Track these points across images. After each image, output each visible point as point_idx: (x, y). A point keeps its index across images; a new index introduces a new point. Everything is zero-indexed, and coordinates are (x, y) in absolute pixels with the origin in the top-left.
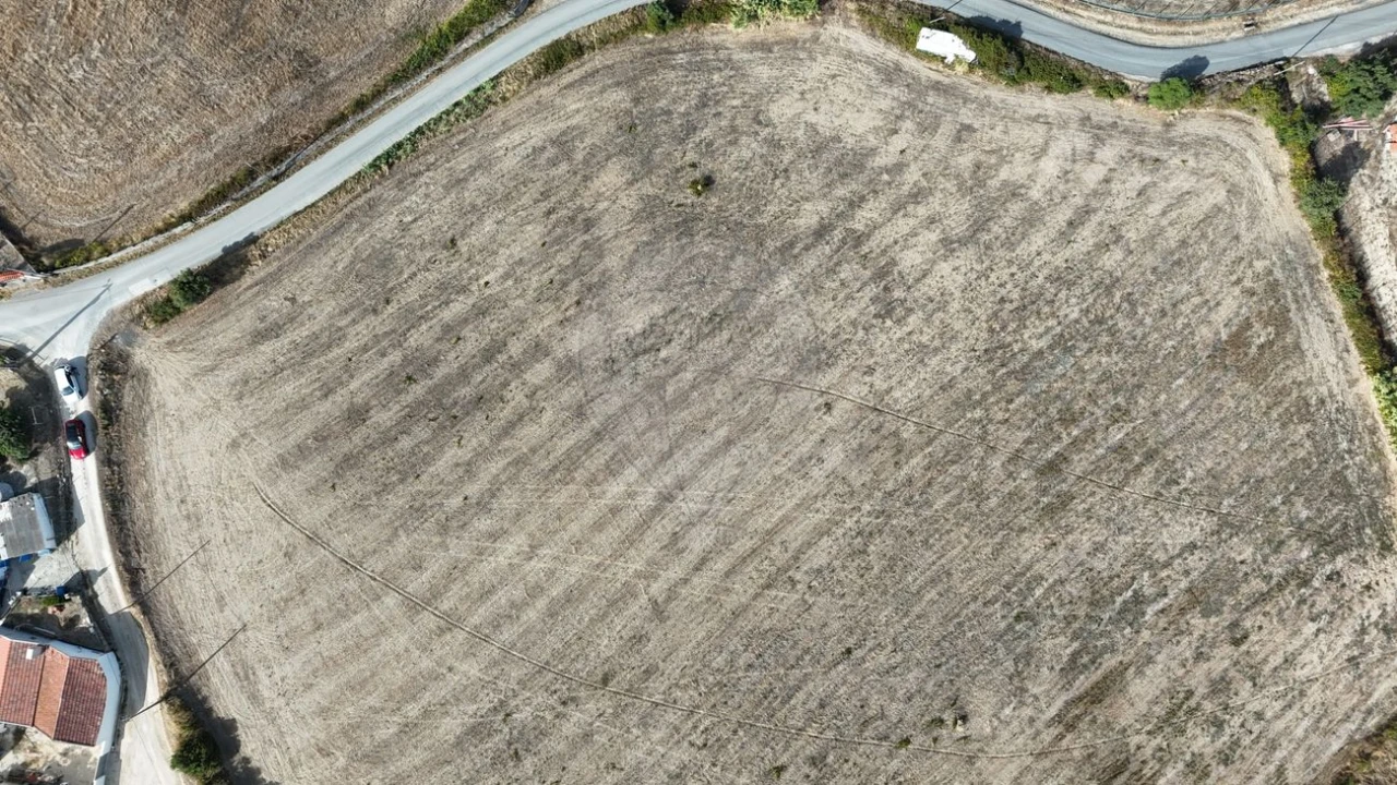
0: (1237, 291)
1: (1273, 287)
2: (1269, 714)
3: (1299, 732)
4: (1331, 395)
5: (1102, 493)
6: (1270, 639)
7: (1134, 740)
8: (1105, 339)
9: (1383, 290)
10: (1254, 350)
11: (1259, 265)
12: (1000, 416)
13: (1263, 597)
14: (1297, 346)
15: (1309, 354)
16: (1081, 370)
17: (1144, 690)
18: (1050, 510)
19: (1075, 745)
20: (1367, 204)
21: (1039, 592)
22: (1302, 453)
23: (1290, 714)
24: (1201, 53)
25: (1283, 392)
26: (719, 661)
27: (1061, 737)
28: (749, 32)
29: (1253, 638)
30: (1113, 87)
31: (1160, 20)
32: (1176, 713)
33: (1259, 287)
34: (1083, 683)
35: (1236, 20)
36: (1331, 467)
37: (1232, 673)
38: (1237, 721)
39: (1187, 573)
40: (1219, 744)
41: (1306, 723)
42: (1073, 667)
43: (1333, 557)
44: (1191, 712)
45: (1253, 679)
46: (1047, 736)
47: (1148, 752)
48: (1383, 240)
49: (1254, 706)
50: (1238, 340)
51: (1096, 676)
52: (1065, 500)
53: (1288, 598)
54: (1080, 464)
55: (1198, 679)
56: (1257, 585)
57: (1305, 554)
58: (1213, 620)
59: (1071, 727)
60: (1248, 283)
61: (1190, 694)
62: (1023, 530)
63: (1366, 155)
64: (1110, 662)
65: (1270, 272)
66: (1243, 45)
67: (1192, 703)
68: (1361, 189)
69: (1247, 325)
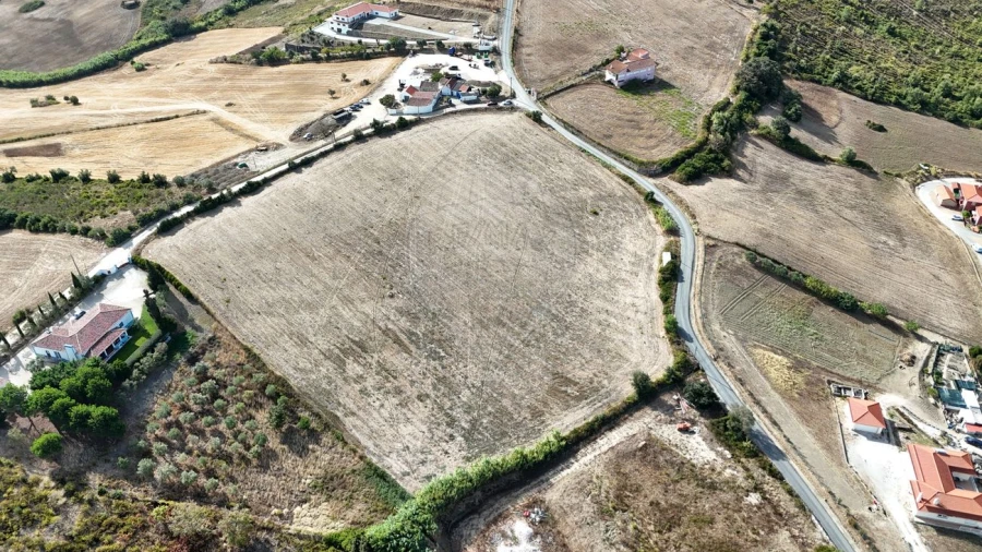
0: (591, 376)
1: (596, 390)
2: (382, 410)
3: (372, 423)
4: (547, 426)
5: (490, 342)
6: (421, 411)
7: (375, 356)
8: (560, 332)
9: (605, 439)
10: (563, 389)
11: (605, 382)
12: (521, 302)
13: (441, 408)
14: (568, 407)
15: (566, 412)
16: (544, 326)
17: (397, 360)
18: (481, 322)
19: (376, 333)
20: (646, 420)
21: (445, 321)
22: (515, 416)
23: (381, 420)
24: (695, 339)
25: (545, 404)
26: (421, 225)
27: (380, 328)
28: (652, 219)
29: (421, 404)
30: (668, 311)
31: (703, 324)
32: (386, 371)
33: (595, 384)
34: (403, 337)
35: (714, 351)
36: (510, 431)
37: (404, 395)
38: (380, 397)
39: (453, 376)
40: (370, 388)
41: (376, 426)
42: (410, 334)
43: (463, 436)
44: (386, 378)
45: (400, 404)
46: (381, 324)
47: (370, 360)
48: (631, 432)
49: (386, 403)
50: (568, 382)
51: (406, 342)
52: (486, 327)
53: (442, 418)
54: (501, 332)
55: (403, 382)
56: (448, 404)
57: (463, 424)
58: (431, 387)
59: (384, 332)
60: (596, 379)
61: (395, 378)
62: (472, 313)
63: (672, 415)
64: (412, 348)
65: (603, 388)
66: (704, 355)
67: (391, 379)
68: (653, 416)
69: (576, 384)
